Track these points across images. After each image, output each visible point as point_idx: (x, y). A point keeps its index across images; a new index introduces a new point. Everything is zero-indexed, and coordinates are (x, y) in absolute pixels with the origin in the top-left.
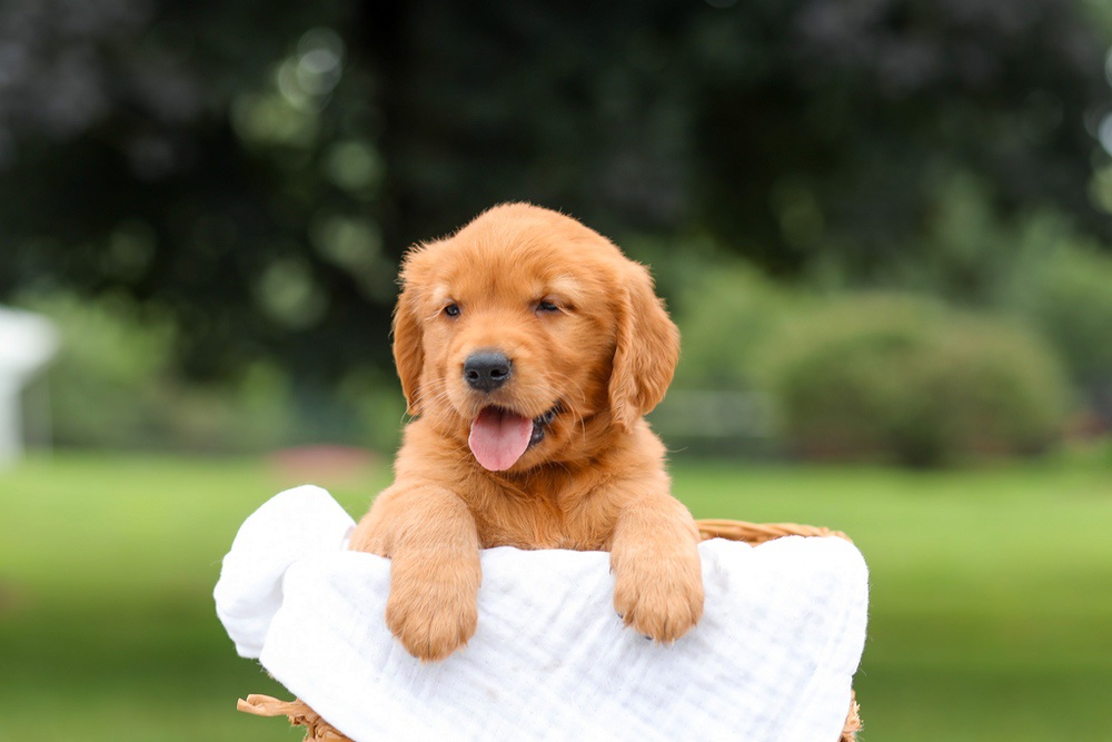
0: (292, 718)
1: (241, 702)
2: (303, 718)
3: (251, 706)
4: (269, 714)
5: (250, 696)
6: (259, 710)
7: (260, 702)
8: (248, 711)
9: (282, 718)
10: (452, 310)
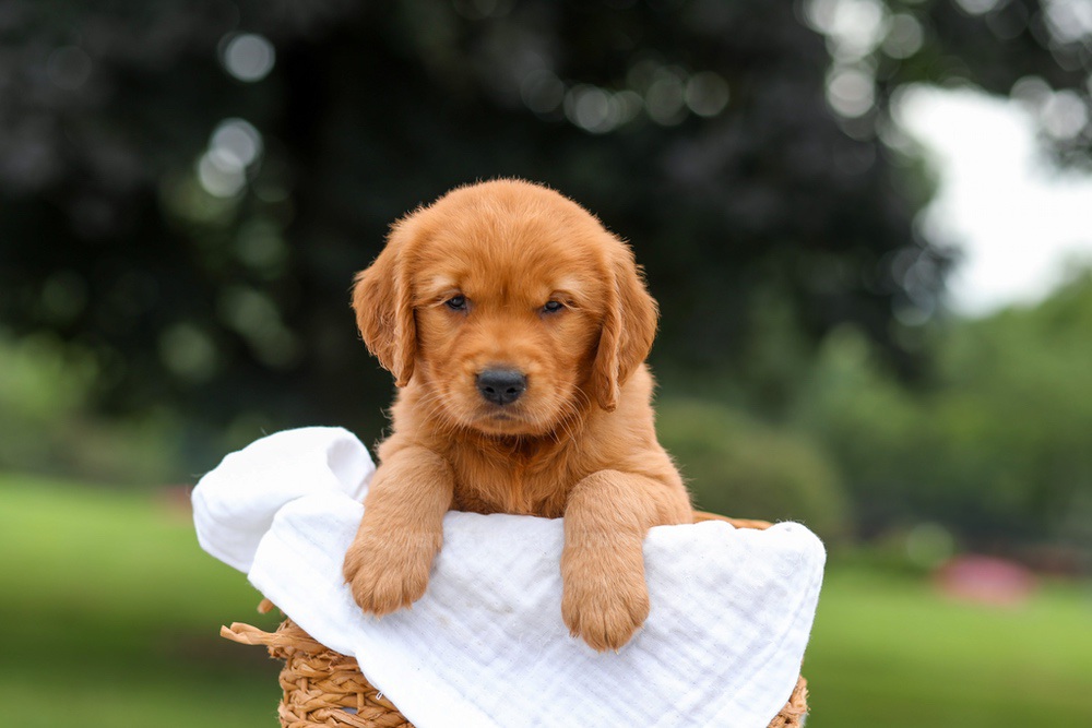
0: (271, 650)
1: (224, 629)
2: (282, 650)
3: (233, 633)
4: (250, 643)
5: (234, 624)
6: (242, 638)
7: (244, 630)
8: (231, 638)
9: (262, 648)
10: (458, 303)
